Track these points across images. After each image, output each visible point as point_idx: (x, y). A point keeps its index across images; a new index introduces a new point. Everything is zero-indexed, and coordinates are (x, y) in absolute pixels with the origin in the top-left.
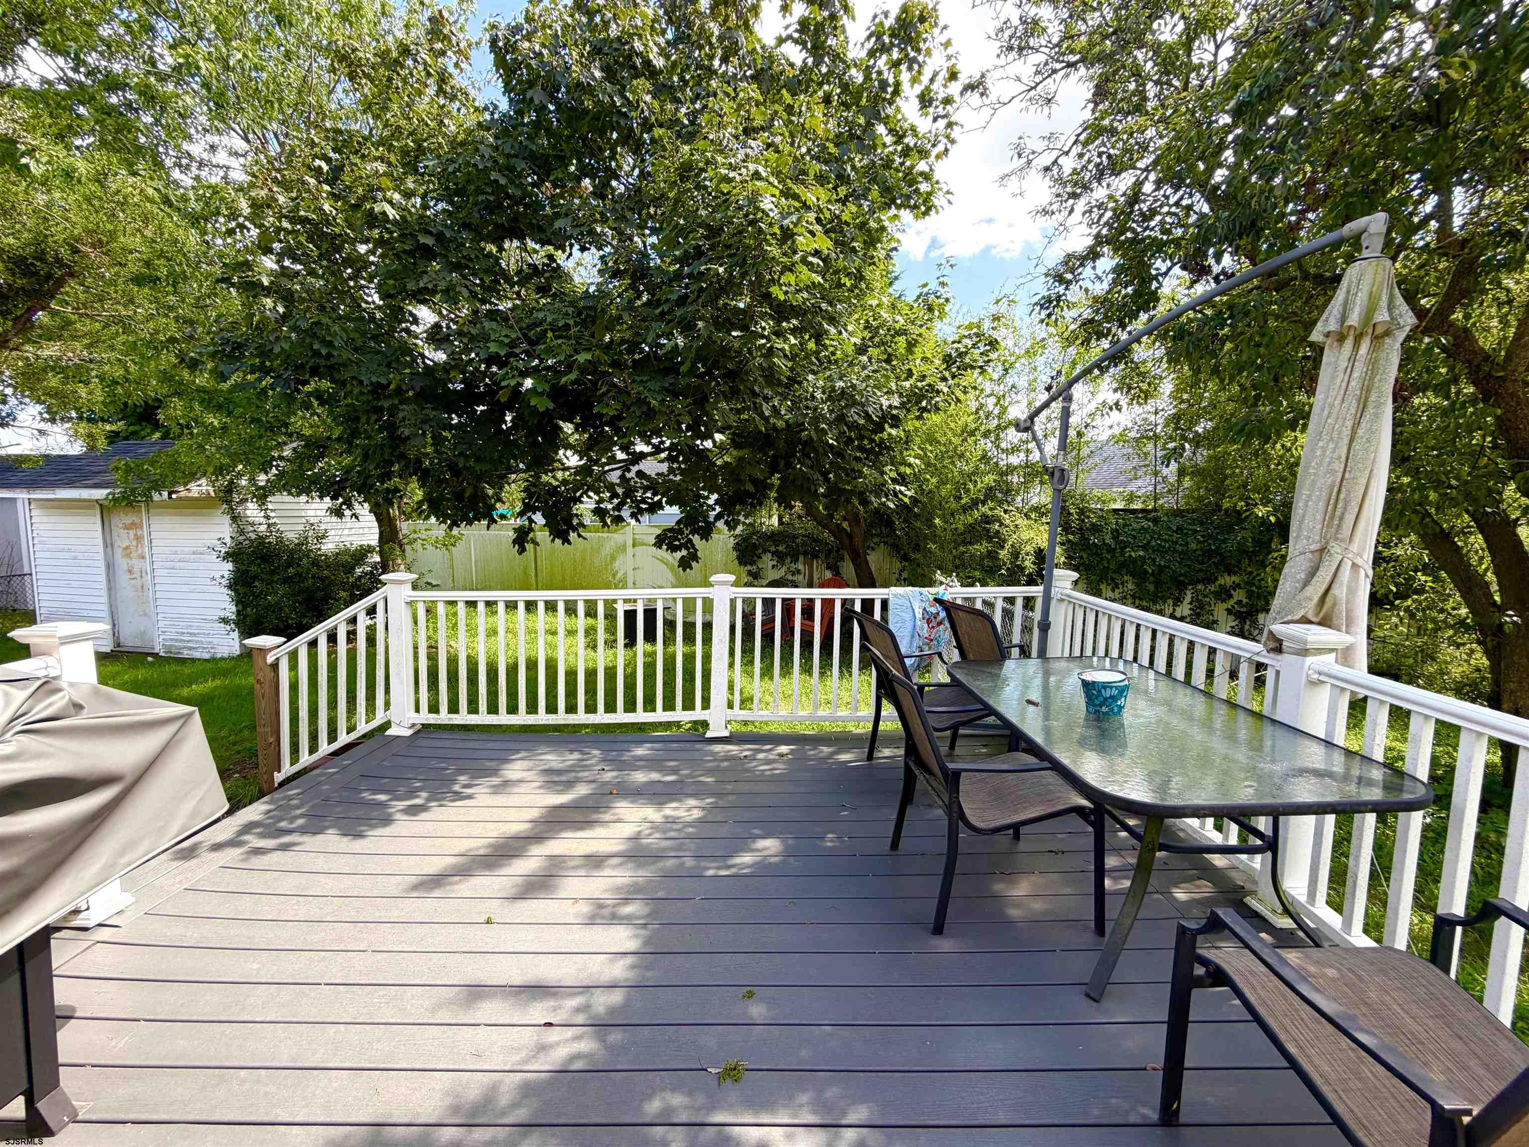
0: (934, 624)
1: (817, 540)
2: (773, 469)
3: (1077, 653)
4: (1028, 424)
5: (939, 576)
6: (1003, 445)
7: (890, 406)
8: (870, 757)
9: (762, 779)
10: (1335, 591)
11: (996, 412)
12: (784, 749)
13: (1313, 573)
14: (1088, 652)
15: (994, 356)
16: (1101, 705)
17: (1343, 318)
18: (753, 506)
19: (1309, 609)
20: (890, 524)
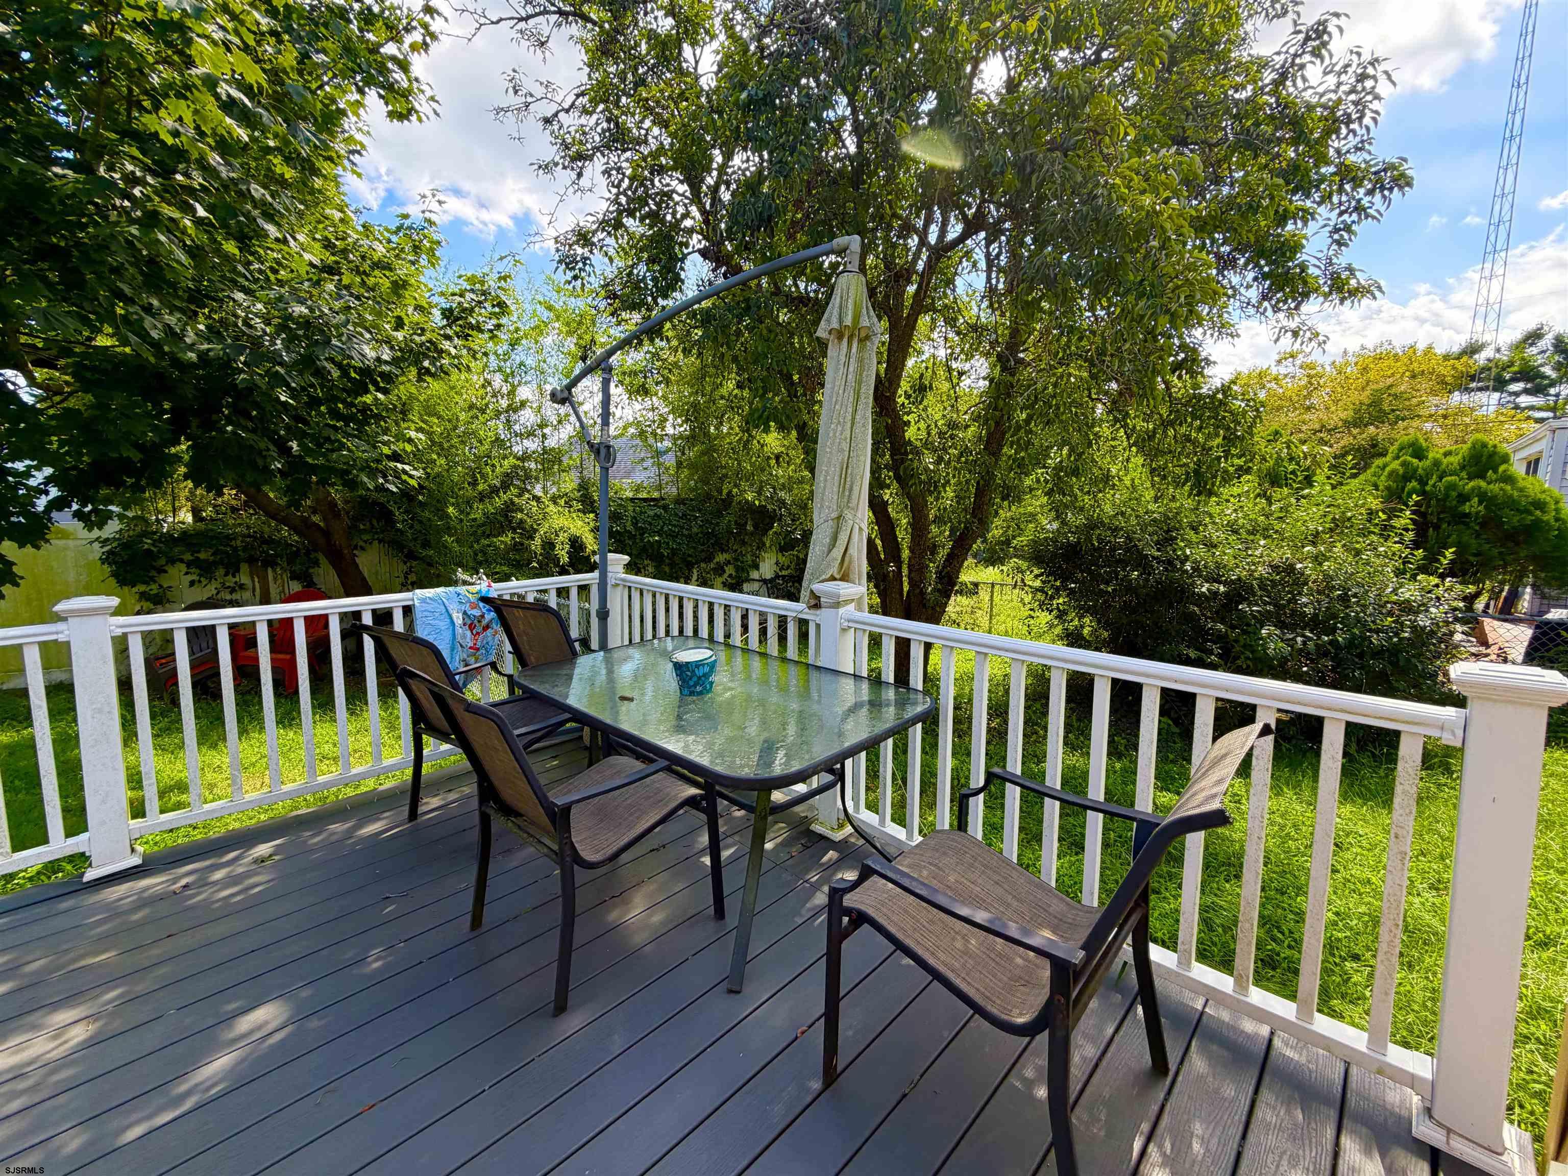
0: (479, 629)
1: (269, 542)
2: (178, 428)
3: (637, 639)
4: (566, 394)
5: (461, 574)
6: (517, 428)
7: (378, 359)
8: (413, 814)
9: (229, 911)
10: (850, 551)
11: (505, 390)
12: (263, 849)
13: (835, 539)
14: (649, 636)
15: (504, 321)
16: (695, 686)
17: (841, 321)
18: (138, 489)
19: (834, 570)
20: (388, 517)
